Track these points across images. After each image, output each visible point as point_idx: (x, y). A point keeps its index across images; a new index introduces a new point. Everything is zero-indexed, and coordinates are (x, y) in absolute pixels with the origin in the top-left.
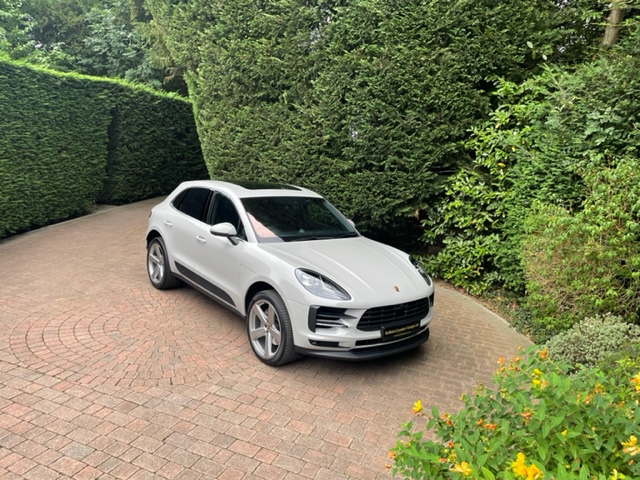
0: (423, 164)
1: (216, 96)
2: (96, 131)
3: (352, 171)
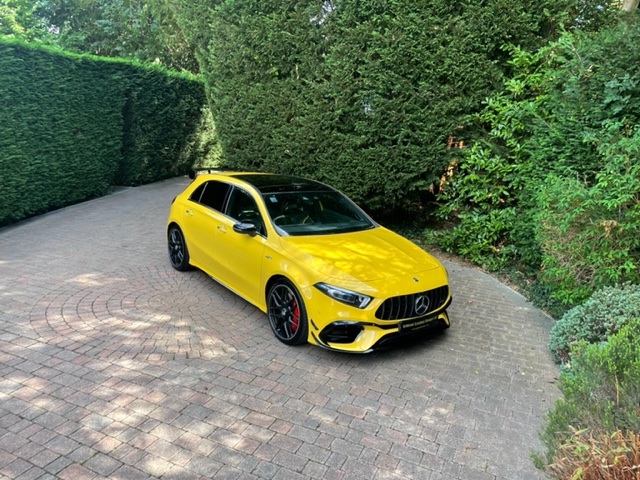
0: (436, 138)
1: (227, 74)
2: (111, 112)
3: (365, 146)
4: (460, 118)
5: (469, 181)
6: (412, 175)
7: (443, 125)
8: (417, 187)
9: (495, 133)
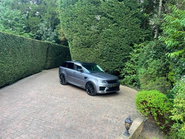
0: (120, 60)
1: (76, 46)
3: (105, 61)
4: (125, 57)
5: (127, 69)
6: (115, 68)
7: (121, 58)
8: (116, 70)
9: (131, 59)
